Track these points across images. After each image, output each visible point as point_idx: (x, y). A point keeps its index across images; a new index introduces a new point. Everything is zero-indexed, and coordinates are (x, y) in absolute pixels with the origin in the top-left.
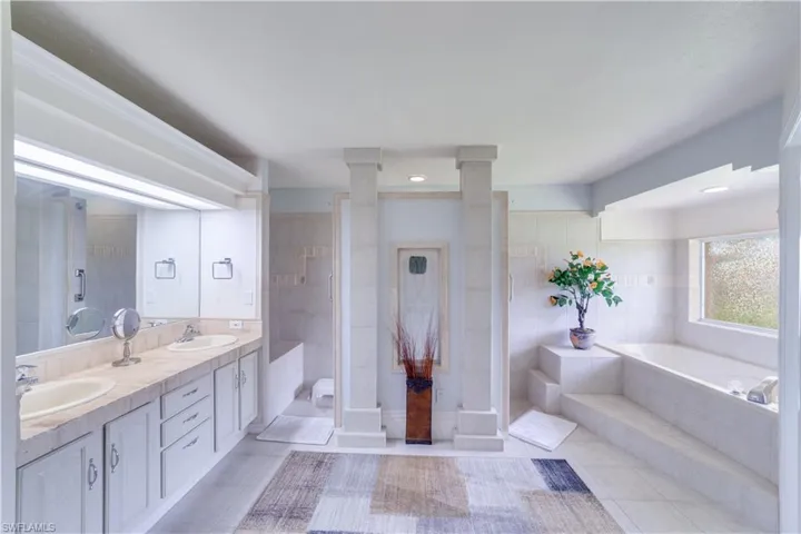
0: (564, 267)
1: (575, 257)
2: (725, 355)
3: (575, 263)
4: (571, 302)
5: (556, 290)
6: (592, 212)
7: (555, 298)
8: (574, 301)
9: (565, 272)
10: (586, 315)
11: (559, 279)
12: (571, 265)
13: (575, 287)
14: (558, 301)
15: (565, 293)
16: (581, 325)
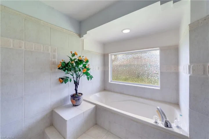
0: (67, 60)
1: (73, 55)
2: (121, 93)
3: (73, 58)
4: (71, 80)
5: (62, 74)
6: (80, 35)
7: (62, 79)
8: (72, 80)
9: (68, 63)
10: (79, 86)
11: (65, 67)
12: (71, 60)
13: (73, 72)
14: (64, 80)
15: (68, 75)
16: (76, 92)
